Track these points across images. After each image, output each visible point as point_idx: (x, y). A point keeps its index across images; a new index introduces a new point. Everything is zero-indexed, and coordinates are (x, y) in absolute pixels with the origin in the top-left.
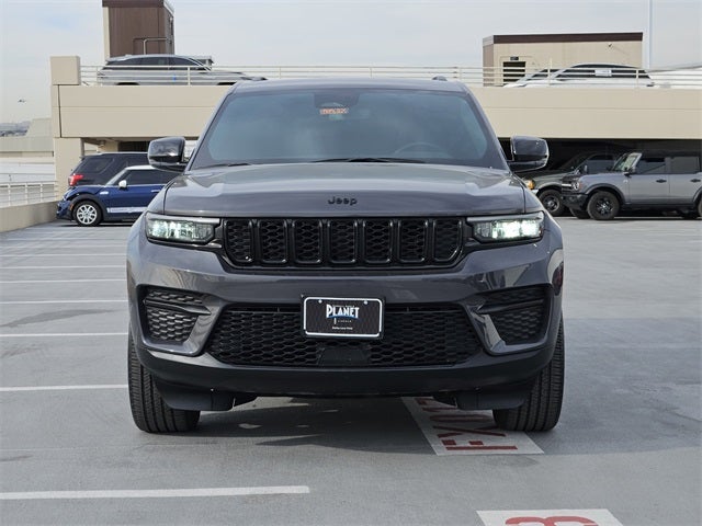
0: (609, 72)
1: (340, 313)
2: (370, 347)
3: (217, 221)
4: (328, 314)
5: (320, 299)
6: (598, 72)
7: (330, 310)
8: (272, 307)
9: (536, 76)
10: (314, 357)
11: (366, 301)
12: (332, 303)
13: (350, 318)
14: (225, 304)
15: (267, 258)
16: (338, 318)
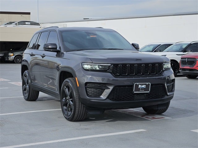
0: (29, 23)
1: (142, 87)
2: (146, 95)
3: (110, 65)
4: (139, 87)
5: (138, 84)
6: (27, 23)
7: (140, 86)
8: (125, 86)
9: (8, 23)
10: (134, 98)
11: (147, 83)
12: (140, 84)
13: (144, 88)
14: (115, 86)
15: (123, 74)
16: (141, 88)
